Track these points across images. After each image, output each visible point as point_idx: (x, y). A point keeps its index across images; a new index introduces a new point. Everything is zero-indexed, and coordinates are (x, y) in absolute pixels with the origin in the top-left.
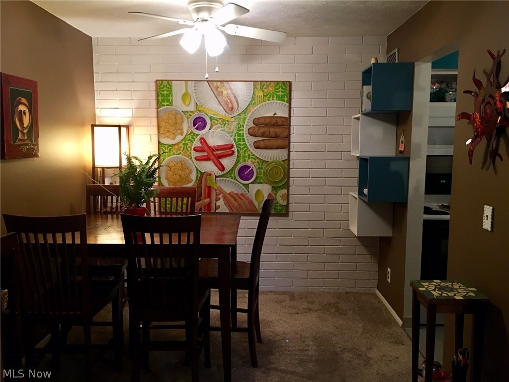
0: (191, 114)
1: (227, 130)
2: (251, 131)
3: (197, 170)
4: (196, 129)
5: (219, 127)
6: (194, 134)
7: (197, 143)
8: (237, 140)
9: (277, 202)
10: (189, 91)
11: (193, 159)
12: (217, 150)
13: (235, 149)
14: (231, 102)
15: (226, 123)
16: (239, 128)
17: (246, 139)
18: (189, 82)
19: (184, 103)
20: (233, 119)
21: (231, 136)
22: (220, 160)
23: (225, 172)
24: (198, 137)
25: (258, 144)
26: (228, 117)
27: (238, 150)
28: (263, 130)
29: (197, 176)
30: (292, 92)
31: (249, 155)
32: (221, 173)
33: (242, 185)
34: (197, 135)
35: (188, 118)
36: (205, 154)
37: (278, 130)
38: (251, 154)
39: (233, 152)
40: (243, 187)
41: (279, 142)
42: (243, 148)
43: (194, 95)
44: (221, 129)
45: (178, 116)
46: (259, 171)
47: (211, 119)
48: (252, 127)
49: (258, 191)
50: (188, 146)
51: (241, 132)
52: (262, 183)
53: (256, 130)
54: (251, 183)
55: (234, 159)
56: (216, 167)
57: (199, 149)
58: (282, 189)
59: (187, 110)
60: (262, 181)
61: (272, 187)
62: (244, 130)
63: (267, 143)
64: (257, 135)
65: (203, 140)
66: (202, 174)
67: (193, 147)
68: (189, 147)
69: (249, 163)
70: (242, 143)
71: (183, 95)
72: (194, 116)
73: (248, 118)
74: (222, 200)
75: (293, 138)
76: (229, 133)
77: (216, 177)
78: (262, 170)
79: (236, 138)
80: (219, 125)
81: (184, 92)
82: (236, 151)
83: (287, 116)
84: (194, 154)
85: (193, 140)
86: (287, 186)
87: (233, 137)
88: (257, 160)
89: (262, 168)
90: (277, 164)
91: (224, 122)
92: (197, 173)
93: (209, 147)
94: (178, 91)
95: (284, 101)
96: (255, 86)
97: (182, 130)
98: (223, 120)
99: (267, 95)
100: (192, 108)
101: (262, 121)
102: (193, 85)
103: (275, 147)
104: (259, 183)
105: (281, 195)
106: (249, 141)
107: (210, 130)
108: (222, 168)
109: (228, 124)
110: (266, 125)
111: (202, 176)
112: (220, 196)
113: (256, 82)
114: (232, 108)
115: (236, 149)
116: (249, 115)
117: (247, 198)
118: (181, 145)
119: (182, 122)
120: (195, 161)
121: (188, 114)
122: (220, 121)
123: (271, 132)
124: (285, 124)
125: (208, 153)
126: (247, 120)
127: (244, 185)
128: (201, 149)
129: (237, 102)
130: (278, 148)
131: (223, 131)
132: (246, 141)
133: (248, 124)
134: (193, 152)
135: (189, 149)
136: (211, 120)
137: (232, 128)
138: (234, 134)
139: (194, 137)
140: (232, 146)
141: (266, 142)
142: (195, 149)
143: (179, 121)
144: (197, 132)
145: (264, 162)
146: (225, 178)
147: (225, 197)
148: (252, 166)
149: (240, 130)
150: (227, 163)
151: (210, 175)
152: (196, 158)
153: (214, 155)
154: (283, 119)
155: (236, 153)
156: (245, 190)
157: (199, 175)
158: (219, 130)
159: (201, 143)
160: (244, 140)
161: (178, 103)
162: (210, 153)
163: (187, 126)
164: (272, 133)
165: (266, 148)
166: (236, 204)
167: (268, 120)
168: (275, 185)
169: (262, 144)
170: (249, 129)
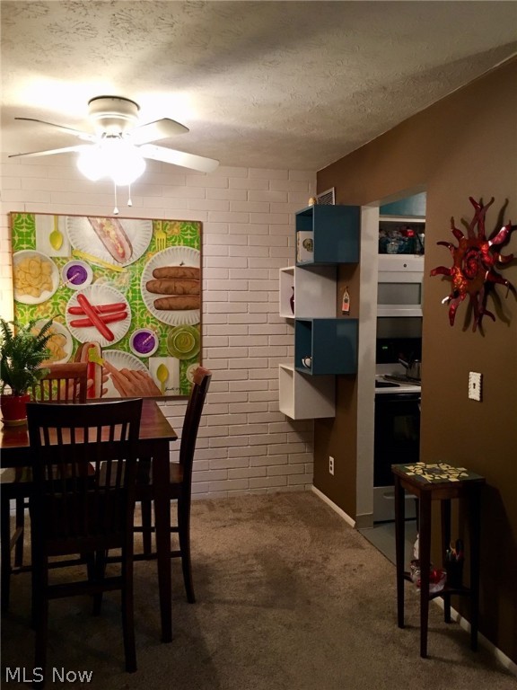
0: (64, 261)
1: (117, 284)
2: (150, 285)
3: (74, 339)
4: (73, 282)
5: (104, 280)
6: (69, 290)
7: (73, 302)
8: (131, 298)
9: (188, 381)
10: (61, 229)
11: (68, 325)
12: (103, 312)
13: (128, 310)
14: (122, 247)
15: (115, 275)
16: (133, 281)
17: (143, 297)
18: (61, 218)
19: (54, 247)
20: (125, 270)
21: (123, 293)
22: (108, 326)
23: (114, 342)
24: (76, 294)
25: (160, 303)
26: (117, 266)
27: (132, 312)
28: (165, 285)
29: (74, 349)
30: (204, 235)
31: (148, 318)
32: (108, 344)
33: (138, 360)
34: (73, 291)
35: (59, 267)
36: (86, 317)
37: (187, 285)
38: (150, 317)
39: (126, 315)
40: (141, 362)
41: (189, 301)
42: (140, 308)
43: (69, 235)
44: (108, 283)
45: (44, 265)
46: (161, 339)
47: (93, 269)
48: (152, 281)
49: (161, 369)
50: (60, 306)
51: (137, 287)
52: (166, 356)
53: (157, 285)
54: (152, 356)
55: (127, 323)
56: (102, 336)
57: (77, 310)
58: (193, 363)
59: (58, 256)
60: (166, 353)
61: (181, 360)
62: (141, 285)
63: (172, 302)
64: (158, 291)
65: (82, 298)
66: (81, 345)
67: (67, 308)
68: (62, 308)
69: (148, 329)
70: (138, 302)
71: (51, 235)
72: (69, 264)
73: (145, 268)
74: (110, 380)
75: (206, 295)
76: (119, 289)
77: (102, 349)
78: (166, 339)
79: (130, 295)
80: (105, 277)
81: (53, 230)
82: (130, 313)
83: (198, 267)
84: (69, 318)
85: (67, 297)
86: (199, 358)
87: (125, 294)
88: (159, 325)
89: (165, 336)
90: (186, 329)
91: (112, 274)
92: (74, 345)
93: (92, 308)
94: (43, 229)
95: (194, 247)
96: (154, 226)
97: (51, 284)
98: (111, 271)
99: (171, 239)
100: (65, 253)
101: (164, 273)
102: (67, 221)
103: (183, 307)
104: (162, 356)
105: (191, 371)
106: (149, 299)
107: (92, 283)
108: (110, 337)
109: (119, 276)
110: (171, 277)
111: (80, 348)
112: (108, 375)
113: (156, 220)
114: (123, 255)
115: (130, 310)
116: (148, 264)
117: (146, 377)
118: (49, 305)
119: (51, 273)
120: (70, 328)
121: (59, 262)
122: (106, 272)
123: (178, 288)
124: (196, 277)
125: (89, 316)
126: (144, 272)
127: (141, 359)
128: (80, 311)
129: (130, 246)
130: (186, 308)
131: (111, 285)
132: (144, 300)
133: (146, 276)
134: (67, 314)
135: (61, 311)
136: (93, 271)
137: (124, 281)
138: (126, 290)
139: (69, 294)
140: (125, 306)
141: (170, 300)
142: (71, 311)
143: (46, 271)
144: (73, 287)
145: (167, 327)
146: (114, 351)
147: (115, 377)
148: (152, 333)
149: (135, 285)
150: (118, 329)
151: (93, 346)
152: (72, 324)
153: (99, 319)
154: (192, 271)
155: (130, 315)
156: (144, 365)
157: (77, 347)
158: (105, 284)
159: (80, 302)
160: (141, 299)
161: (44, 246)
162: (93, 316)
163: (57, 279)
164: (179, 290)
165: (171, 309)
166: (130, 385)
167: (173, 272)
168: (183, 358)
169: (165, 304)
170: (148, 283)
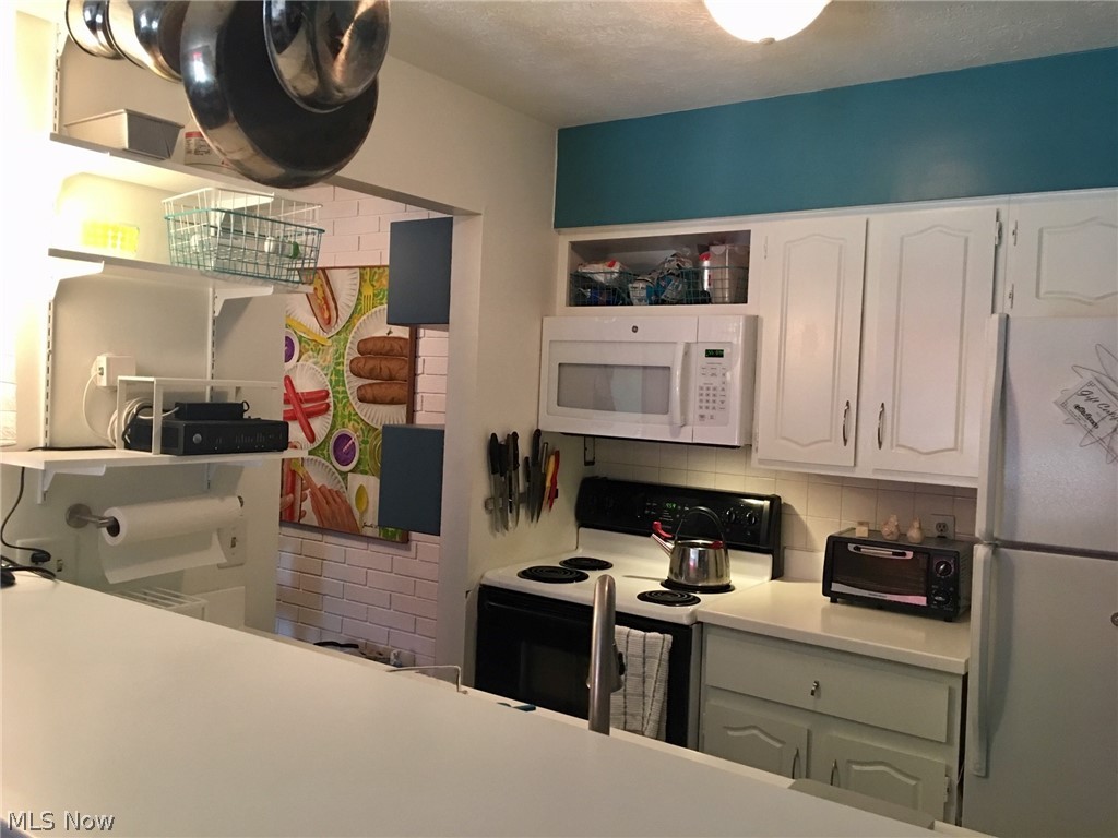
1: (321, 362)
2: (354, 365)
5: (310, 357)
8: (334, 383)
12: (307, 401)
13: (331, 400)
14: (328, 309)
15: (320, 350)
16: (337, 359)
17: (346, 381)
20: (329, 342)
21: (326, 375)
22: (310, 421)
23: (315, 445)
24: (283, 375)
25: (364, 392)
26: (322, 336)
27: (335, 404)
28: (371, 364)
31: (350, 414)
32: (310, 446)
33: (337, 474)
37: (394, 365)
38: (353, 413)
39: (328, 406)
40: (340, 478)
41: (395, 390)
42: (342, 399)
44: (312, 360)
46: (363, 447)
47: (300, 340)
48: (356, 358)
49: (361, 490)
51: (340, 367)
52: (366, 473)
53: (362, 364)
54: (351, 471)
55: (329, 418)
56: (304, 435)
60: (367, 468)
62: (345, 364)
63: (378, 391)
64: (363, 373)
65: (288, 381)
69: (349, 431)
70: (341, 389)
73: (350, 338)
74: (309, 498)
75: (422, 383)
76: (323, 369)
78: (368, 446)
79: (333, 378)
80: (311, 353)
82: (332, 404)
83: (407, 336)
87: (329, 376)
88: (361, 425)
89: (367, 442)
91: (318, 348)
93: (296, 394)
96: (361, 275)
98: (317, 344)
99: (379, 294)
101: (370, 346)
103: (388, 399)
104: (362, 472)
106: (351, 385)
107: (298, 361)
108: (312, 437)
109: (323, 351)
110: (377, 353)
112: (307, 492)
113: (364, 268)
114: (329, 321)
116: (353, 333)
117: (344, 502)
122: (312, 344)
123: (383, 369)
124: (404, 352)
125: (294, 406)
126: (348, 345)
127: (341, 473)
128: (289, 399)
129: (336, 308)
130: (393, 402)
131: (316, 363)
132: (347, 386)
133: (351, 352)
136: (300, 342)
137: (328, 358)
138: (330, 370)
140: (327, 394)
141: (376, 388)
144: (285, 364)
145: (370, 429)
146: (315, 458)
147: (313, 495)
148: (354, 436)
149: (339, 364)
150: (319, 426)
153: (302, 410)
154: (401, 343)
155: (332, 408)
158: (310, 362)
159: (286, 386)
160: (344, 385)
162: (296, 405)
164: (385, 373)
165: (375, 401)
166: (328, 511)
167: (379, 344)
169: (369, 393)
170: (352, 361)
